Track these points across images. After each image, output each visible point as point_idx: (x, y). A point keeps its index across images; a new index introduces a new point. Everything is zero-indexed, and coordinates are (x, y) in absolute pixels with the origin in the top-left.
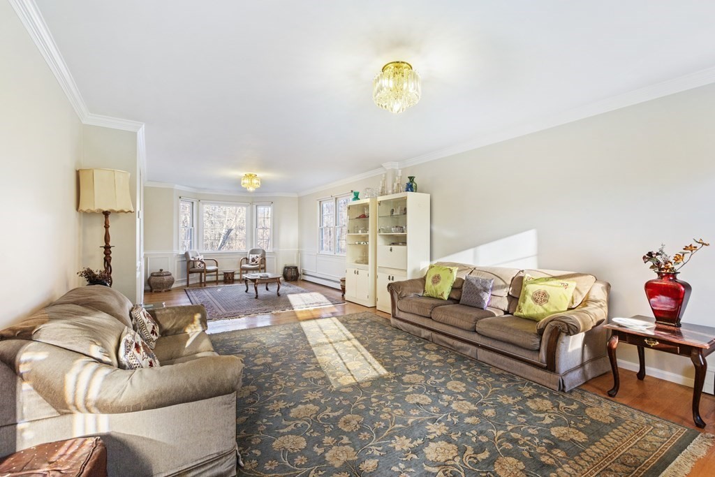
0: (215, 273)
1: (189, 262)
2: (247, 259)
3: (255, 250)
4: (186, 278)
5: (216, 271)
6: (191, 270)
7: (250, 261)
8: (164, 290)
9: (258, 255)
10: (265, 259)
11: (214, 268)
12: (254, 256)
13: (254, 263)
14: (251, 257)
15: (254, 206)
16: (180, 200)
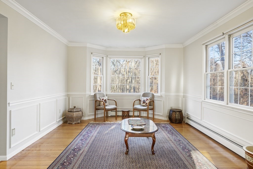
0: (115, 110)
1: (96, 101)
2: (140, 100)
3: (147, 93)
4: (94, 113)
5: (115, 109)
6: (98, 107)
7: (142, 102)
8: (74, 123)
9: (148, 98)
10: (153, 101)
11: (113, 106)
12: (145, 98)
13: (144, 104)
14: (143, 99)
15: (147, 58)
16: (92, 55)
